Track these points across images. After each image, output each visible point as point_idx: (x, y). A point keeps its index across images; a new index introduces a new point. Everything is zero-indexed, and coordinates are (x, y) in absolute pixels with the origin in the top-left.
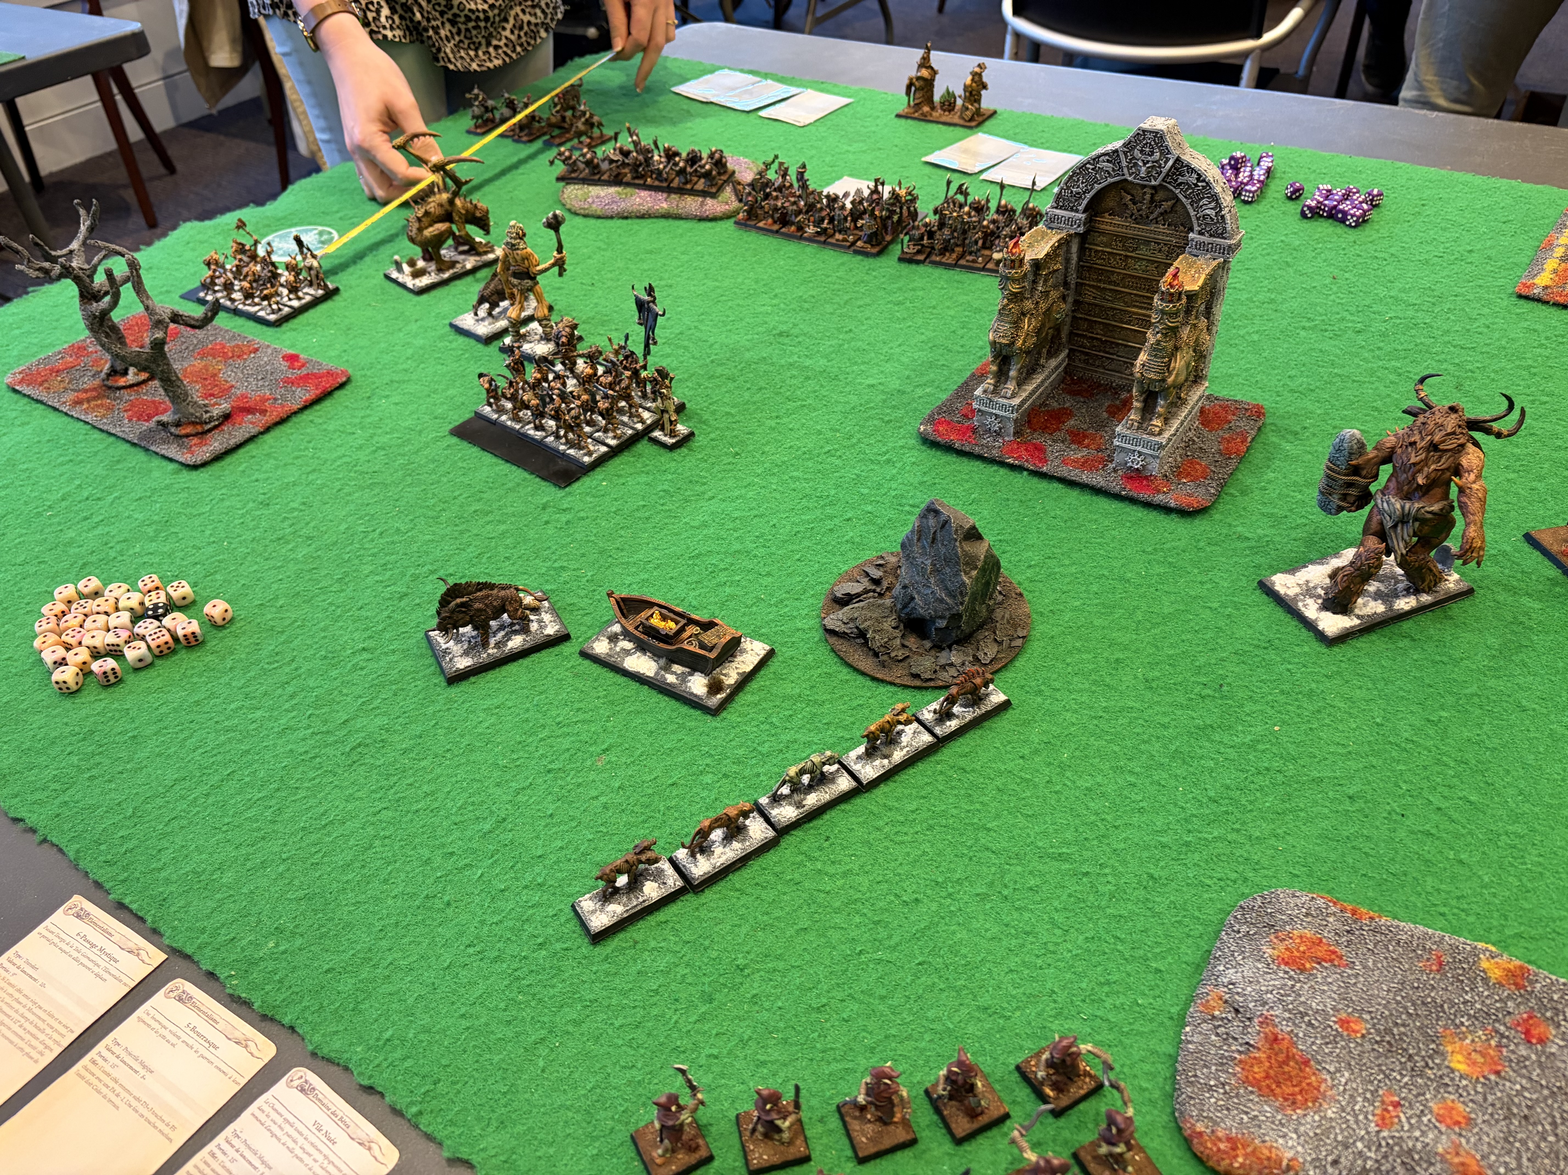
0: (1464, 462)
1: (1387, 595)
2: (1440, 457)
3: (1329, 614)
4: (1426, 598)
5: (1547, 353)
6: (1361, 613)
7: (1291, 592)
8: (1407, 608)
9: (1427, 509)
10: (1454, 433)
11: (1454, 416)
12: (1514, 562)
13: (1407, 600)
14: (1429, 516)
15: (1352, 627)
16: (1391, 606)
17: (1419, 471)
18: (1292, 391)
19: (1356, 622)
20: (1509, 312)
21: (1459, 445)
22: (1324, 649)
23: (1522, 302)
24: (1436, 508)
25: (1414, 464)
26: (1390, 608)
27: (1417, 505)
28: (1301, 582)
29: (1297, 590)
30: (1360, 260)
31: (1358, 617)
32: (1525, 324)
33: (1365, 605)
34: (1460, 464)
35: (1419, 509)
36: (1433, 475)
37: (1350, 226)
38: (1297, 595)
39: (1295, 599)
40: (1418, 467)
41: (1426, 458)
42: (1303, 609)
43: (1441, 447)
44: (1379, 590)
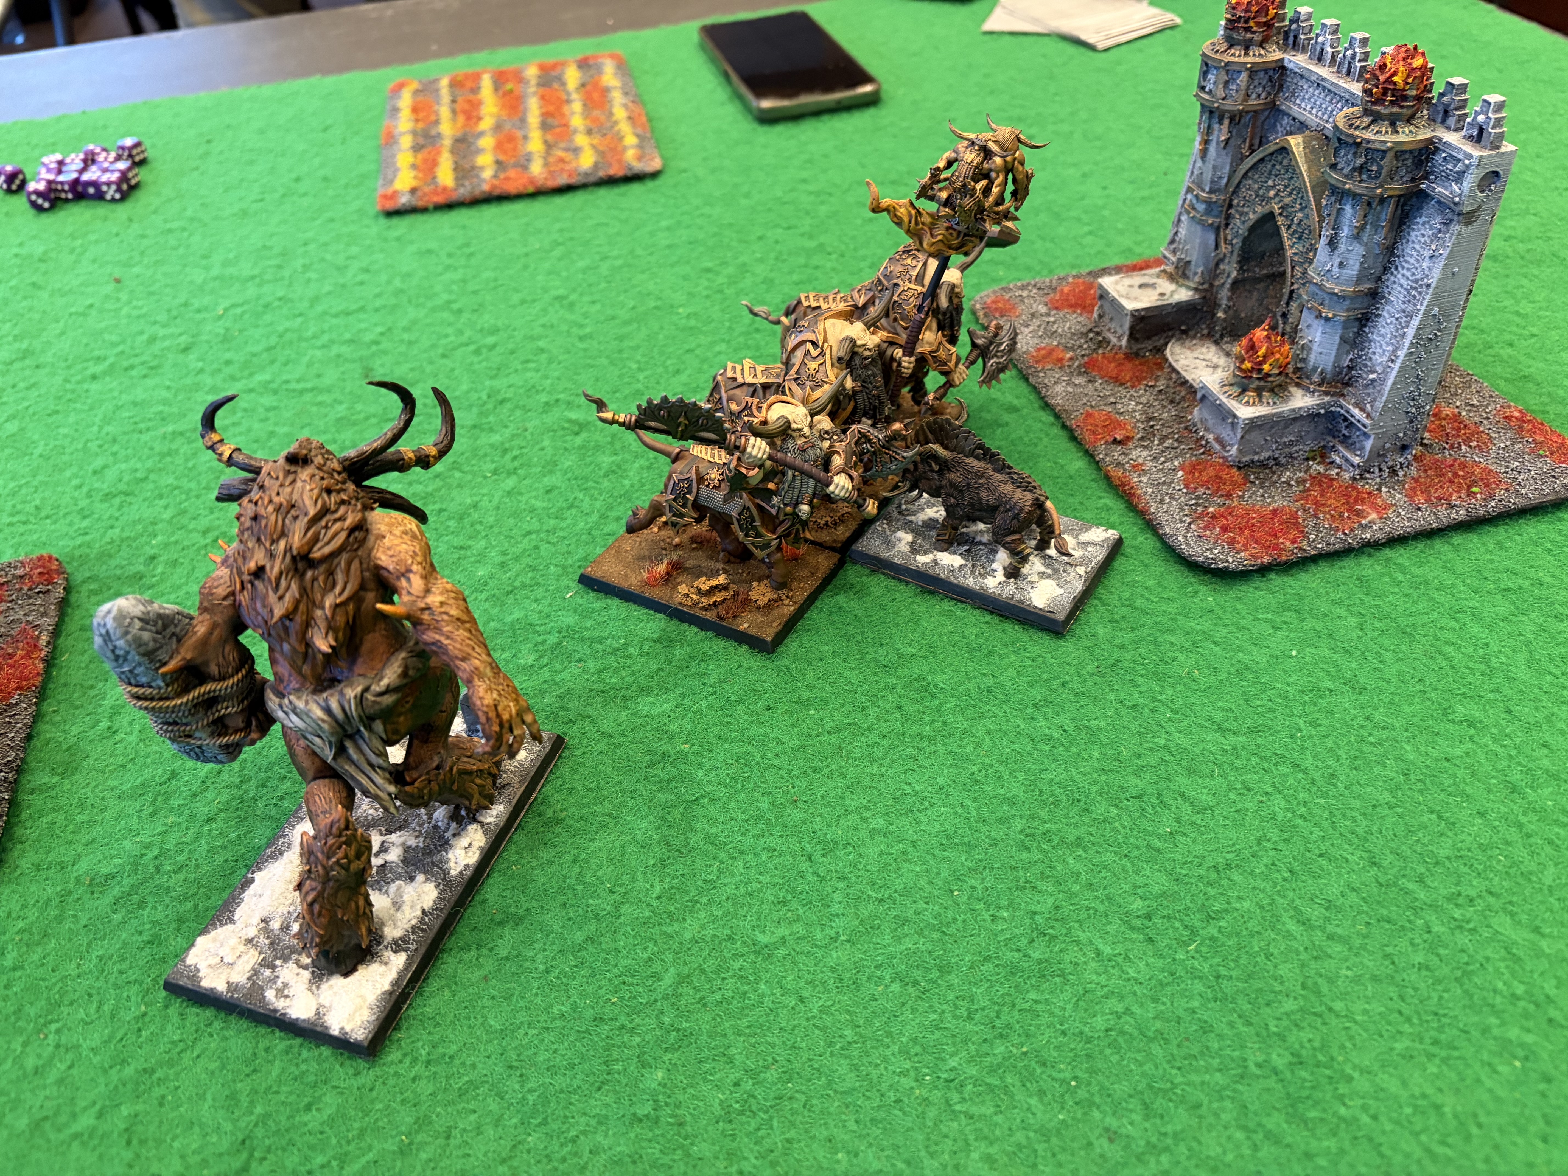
0: (383, 559)
1: (427, 852)
2: (331, 573)
3: (337, 982)
4: (495, 814)
5: (457, 275)
6: (398, 933)
7: (240, 975)
8: (473, 858)
9: (375, 688)
10: (325, 511)
11: (304, 474)
12: (592, 640)
13: (464, 842)
14: (388, 700)
15: (396, 983)
16: (445, 873)
17: (308, 624)
18: (108, 497)
19: (398, 961)
20: (386, 240)
21: (352, 530)
22: (368, 1075)
23: (395, 221)
24: (390, 675)
25: (288, 616)
26: (444, 881)
27: (351, 693)
28: (252, 932)
29: (252, 958)
30: (146, 242)
31: (398, 946)
32: (411, 249)
33: (397, 905)
34: (378, 568)
35: (360, 699)
36: (340, 620)
37: (113, 200)
38: (255, 972)
39: (256, 988)
40: (299, 618)
41: (303, 590)
42: (280, 1004)
43: (316, 554)
44: (407, 849)
